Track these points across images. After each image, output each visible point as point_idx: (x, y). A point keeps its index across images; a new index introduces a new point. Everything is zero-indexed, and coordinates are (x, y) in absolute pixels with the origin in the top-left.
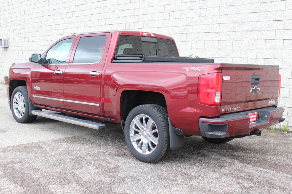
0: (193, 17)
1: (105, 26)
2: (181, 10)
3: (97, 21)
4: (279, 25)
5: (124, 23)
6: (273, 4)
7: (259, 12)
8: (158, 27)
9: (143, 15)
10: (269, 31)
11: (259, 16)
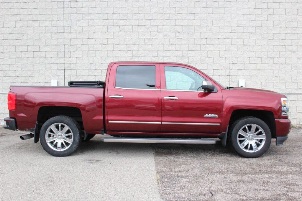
0: (139, 50)
1: (27, 52)
2: (126, 44)
3: (14, 47)
4: (210, 60)
5: (56, 51)
6: (205, 46)
7: (195, 51)
8: (101, 57)
9: (82, 45)
10: (203, 63)
11: (195, 53)
